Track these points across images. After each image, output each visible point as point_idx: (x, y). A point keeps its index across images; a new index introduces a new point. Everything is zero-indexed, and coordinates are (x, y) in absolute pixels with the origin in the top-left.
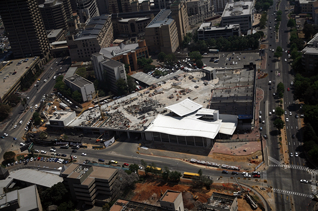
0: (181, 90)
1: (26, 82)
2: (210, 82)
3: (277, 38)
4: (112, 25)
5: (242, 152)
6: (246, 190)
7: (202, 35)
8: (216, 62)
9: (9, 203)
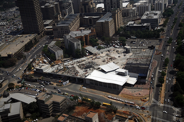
0: (110, 57)
1: (28, 47)
2: (128, 54)
3: (171, 33)
4: (80, 19)
5: (138, 94)
6: (136, 115)
7: (128, 28)
8: (134, 44)
9: (5, 110)
